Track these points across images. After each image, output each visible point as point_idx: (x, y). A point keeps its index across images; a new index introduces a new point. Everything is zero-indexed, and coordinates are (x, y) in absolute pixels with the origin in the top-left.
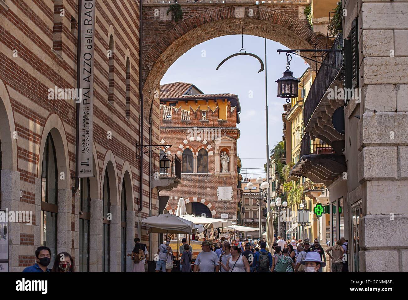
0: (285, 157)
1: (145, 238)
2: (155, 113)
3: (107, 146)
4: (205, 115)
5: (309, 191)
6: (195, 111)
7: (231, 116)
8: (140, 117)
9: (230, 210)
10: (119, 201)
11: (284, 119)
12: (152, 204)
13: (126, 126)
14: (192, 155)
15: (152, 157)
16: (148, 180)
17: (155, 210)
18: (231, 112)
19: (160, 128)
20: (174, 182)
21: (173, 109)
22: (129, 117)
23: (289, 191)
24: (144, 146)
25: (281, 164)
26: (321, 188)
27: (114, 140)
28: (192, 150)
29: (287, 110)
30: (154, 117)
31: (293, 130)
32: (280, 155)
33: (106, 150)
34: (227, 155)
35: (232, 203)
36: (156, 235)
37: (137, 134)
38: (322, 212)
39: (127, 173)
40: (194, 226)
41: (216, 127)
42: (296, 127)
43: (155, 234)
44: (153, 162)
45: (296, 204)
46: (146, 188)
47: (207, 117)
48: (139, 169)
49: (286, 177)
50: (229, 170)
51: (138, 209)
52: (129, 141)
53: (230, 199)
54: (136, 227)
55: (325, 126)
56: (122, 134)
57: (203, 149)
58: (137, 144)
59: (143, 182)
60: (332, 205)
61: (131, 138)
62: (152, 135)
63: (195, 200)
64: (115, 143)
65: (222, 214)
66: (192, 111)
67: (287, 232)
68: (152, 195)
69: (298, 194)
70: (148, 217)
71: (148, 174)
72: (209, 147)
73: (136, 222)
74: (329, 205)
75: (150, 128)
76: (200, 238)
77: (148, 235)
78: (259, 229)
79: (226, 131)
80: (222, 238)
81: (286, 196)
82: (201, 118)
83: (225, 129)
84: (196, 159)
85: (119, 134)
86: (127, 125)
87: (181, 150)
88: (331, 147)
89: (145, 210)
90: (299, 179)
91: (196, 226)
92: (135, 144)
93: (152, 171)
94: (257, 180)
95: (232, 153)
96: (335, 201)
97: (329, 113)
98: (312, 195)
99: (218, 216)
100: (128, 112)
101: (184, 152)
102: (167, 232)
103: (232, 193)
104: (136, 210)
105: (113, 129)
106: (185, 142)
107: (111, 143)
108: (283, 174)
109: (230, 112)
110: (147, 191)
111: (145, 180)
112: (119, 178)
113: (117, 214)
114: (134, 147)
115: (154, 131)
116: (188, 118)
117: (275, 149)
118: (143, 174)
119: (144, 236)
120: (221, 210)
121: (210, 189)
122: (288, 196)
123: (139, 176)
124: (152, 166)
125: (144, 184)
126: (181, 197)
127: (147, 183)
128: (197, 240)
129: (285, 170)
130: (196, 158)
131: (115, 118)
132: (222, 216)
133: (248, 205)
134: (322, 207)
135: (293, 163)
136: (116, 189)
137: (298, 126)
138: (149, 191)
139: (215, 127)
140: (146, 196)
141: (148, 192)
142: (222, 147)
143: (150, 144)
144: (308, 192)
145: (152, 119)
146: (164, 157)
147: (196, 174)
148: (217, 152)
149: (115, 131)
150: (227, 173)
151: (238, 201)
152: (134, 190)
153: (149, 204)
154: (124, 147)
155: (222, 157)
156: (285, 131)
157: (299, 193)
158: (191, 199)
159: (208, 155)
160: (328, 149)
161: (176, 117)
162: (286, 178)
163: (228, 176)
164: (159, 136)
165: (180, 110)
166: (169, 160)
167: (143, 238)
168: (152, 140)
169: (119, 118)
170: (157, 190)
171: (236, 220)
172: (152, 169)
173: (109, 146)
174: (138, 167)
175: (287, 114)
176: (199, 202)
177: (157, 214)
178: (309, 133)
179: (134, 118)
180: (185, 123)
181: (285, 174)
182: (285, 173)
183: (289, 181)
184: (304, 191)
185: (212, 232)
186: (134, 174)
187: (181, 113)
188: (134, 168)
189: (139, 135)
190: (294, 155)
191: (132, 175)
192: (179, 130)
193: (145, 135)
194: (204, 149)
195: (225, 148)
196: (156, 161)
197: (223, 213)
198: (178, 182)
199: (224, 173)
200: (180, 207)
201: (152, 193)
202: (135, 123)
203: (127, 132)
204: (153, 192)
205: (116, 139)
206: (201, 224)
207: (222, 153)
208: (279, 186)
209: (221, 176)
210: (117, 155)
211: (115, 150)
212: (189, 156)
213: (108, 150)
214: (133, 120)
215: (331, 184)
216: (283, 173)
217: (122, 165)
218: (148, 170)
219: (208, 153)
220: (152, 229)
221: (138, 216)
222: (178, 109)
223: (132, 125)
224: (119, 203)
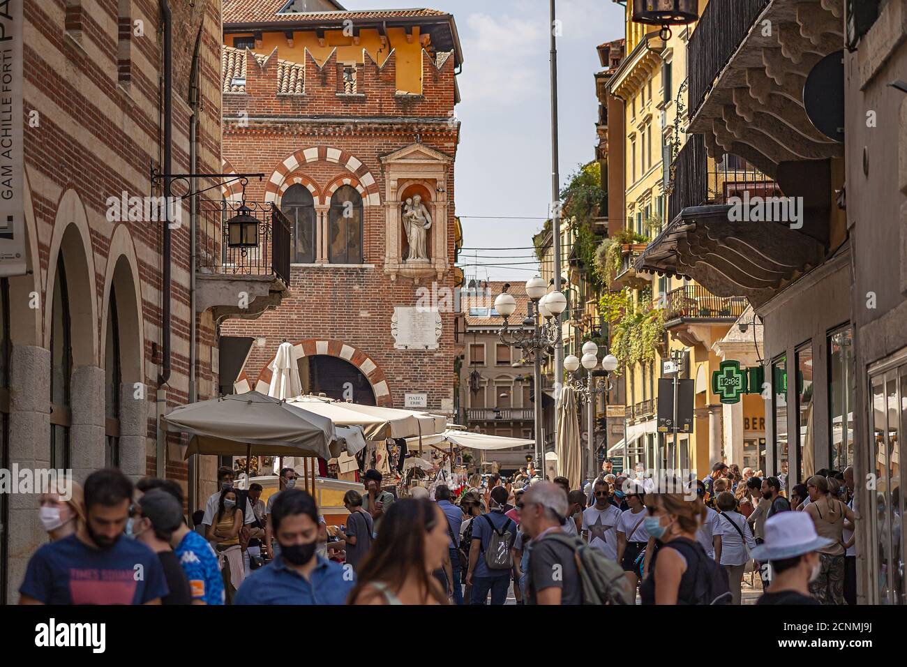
0: (604, 212)
1: (176, 470)
2: (207, 71)
3: (61, 176)
4: (354, 76)
5: (684, 321)
6: (321, 65)
7: (436, 81)
8: (161, 84)
9: (431, 381)
10: (100, 352)
11: (602, 91)
12: (198, 362)
13: (118, 110)
14: (312, 205)
15: (198, 212)
16: (186, 284)
17: (209, 382)
18: (435, 67)
19: (222, 119)
20: (270, 291)
21: (250, 57)
22: (127, 83)
23: (617, 322)
24: (174, 176)
25: (591, 235)
26: (721, 313)
27: (85, 158)
28: (311, 188)
29: (611, 62)
30: (205, 86)
31: (631, 127)
32: (589, 206)
33: (60, 190)
34: (423, 206)
35: (439, 359)
36: (210, 462)
37: (153, 138)
38: (740, 387)
39: (123, 261)
40: (333, 433)
41: (390, 118)
42: (640, 118)
43: (207, 457)
44: (201, 228)
45: (638, 364)
46: (180, 310)
47: (359, 86)
48: (159, 251)
49: (608, 277)
50: (429, 255)
51: (155, 379)
52: (128, 161)
53: (433, 345)
54: (149, 435)
55: (757, 115)
56: (109, 136)
57: (347, 185)
58: (152, 171)
59: (171, 292)
60: (773, 366)
61: (134, 151)
62: (197, 140)
63: (322, 348)
64: (89, 167)
65: (407, 396)
66: (311, 63)
67: (609, 452)
68: (197, 333)
69: (644, 333)
70: (185, 402)
71: (185, 267)
72: (368, 180)
73: (150, 421)
74: (762, 368)
75: (191, 118)
76: (344, 469)
77: (187, 461)
78: (533, 442)
79: (420, 130)
80: (413, 469)
81: (607, 338)
82: (340, 86)
83: (418, 124)
84: (325, 219)
85: (99, 136)
86: (124, 110)
87: (275, 188)
88: (772, 182)
89: (179, 381)
90: (650, 282)
91: (340, 433)
92: (146, 169)
93: (198, 256)
94: (528, 285)
95: (439, 199)
96: (784, 353)
97: (773, 72)
98: (692, 335)
99: (396, 399)
100: (125, 67)
101: (285, 195)
102: (249, 449)
103: (440, 327)
104: (151, 381)
105: (81, 122)
106: (291, 163)
107: (76, 165)
108: (597, 267)
109: (433, 67)
110: (182, 322)
111: (178, 285)
112: (100, 278)
113: (94, 395)
114: (143, 178)
115: (203, 129)
116: (298, 86)
117: (573, 186)
118: (173, 265)
119: (175, 463)
120: (406, 381)
121: (369, 315)
122: (613, 337)
123: (159, 273)
124: (197, 239)
125: (174, 297)
126: (285, 341)
127: (184, 296)
128: (335, 477)
129: (603, 255)
130: (325, 214)
131: (86, 88)
132: (409, 398)
133: (480, 365)
134: (739, 372)
135: (631, 232)
136: (90, 313)
137: (646, 112)
138: (188, 322)
139: (385, 117)
140: (181, 336)
141: (185, 323)
142: (408, 180)
143: (191, 171)
144: (679, 323)
145: (198, 90)
146: (241, 213)
147: (326, 265)
148: (390, 197)
149: (87, 127)
150: (422, 263)
151: (455, 352)
152: (144, 317)
153: (190, 361)
154: (115, 180)
155: (409, 213)
156: (605, 131)
157: (650, 329)
158: (309, 344)
159: (362, 206)
160: (762, 186)
161: (262, 83)
162: (607, 279)
163: (427, 273)
164: (218, 144)
165: (273, 61)
166: (256, 223)
167: (172, 470)
168: (198, 158)
169: (99, 86)
170: (215, 319)
171: (451, 412)
172: (197, 250)
173: (69, 175)
174: (158, 244)
175: (610, 75)
176: (333, 354)
177: (214, 394)
178: (702, 136)
179: (145, 87)
180: (289, 104)
181: (603, 267)
182: (603, 264)
183: (616, 290)
184: (666, 321)
185: (383, 452)
186: (145, 265)
187: (275, 71)
188: (145, 246)
189: (159, 143)
190: (633, 206)
191: (140, 269)
192: (269, 125)
193: (176, 141)
194: (352, 188)
195: (417, 182)
196: (210, 226)
197: (410, 391)
198: (279, 292)
199: (415, 263)
200: (281, 371)
201: (198, 326)
202: (147, 101)
203: (121, 132)
204: (202, 323)
205: (90, 154)
206: (354, 424)
207: (409, 201)
208: (582, 304)
209: (405, 273)
210: (92, 206)
211: (88, 189)
212: (301, 209)
213: (65, 187)
214: (140, 94)
215: (769, 298)
216: (597, 262)
217: (109, 237)
218: (187, 253)
219: (364, 199)
220: (197, 439)
221: (156, 400)
222: (267, 58)
223: (138, 109)
224: (99, 358)
